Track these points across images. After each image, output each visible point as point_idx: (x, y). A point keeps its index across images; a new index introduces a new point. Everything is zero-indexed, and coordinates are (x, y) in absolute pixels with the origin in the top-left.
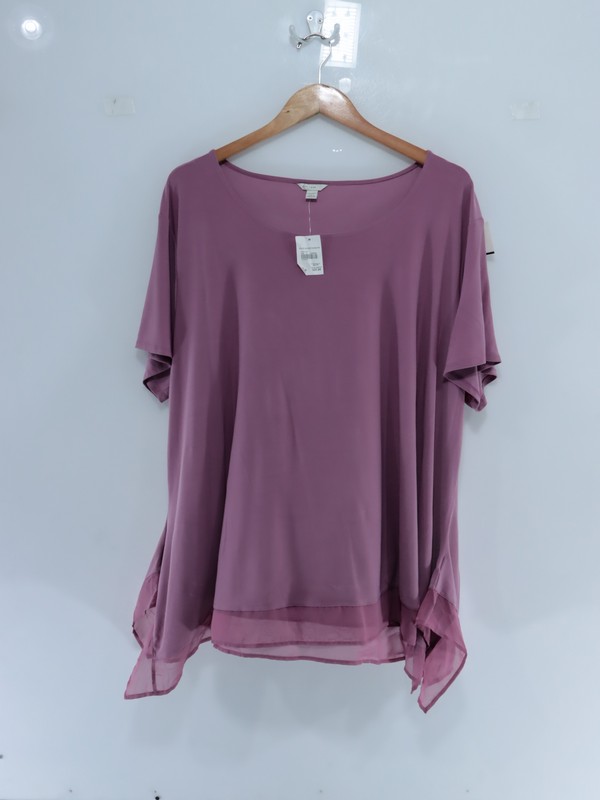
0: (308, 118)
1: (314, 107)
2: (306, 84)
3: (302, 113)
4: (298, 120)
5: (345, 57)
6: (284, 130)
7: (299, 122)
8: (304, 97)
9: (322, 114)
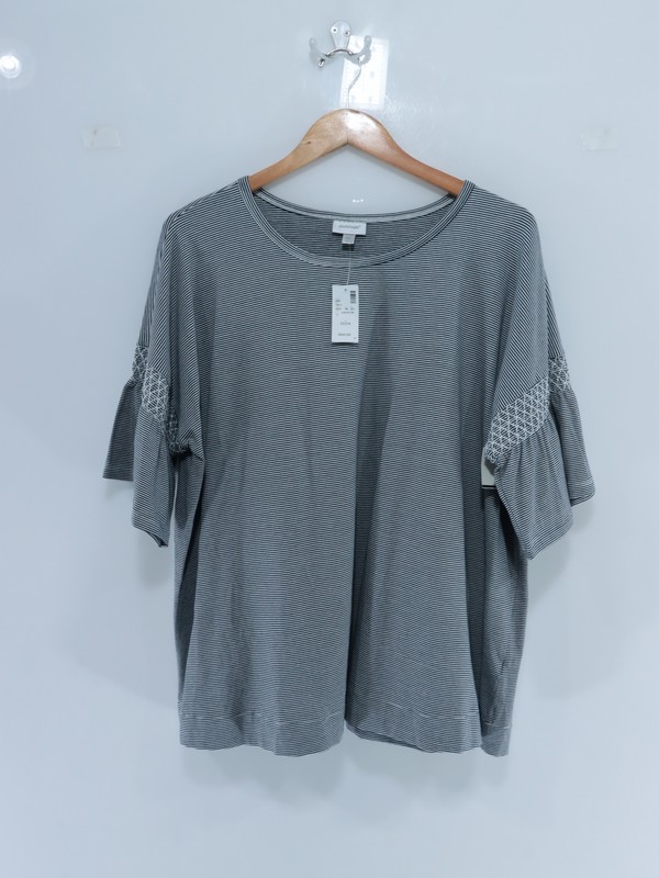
0: (333, 151)
1: (341, 138)
3: (325, 145)
4: (322, 152)
6: (303, 166)
7: (323, 155)
8: (329, 125)
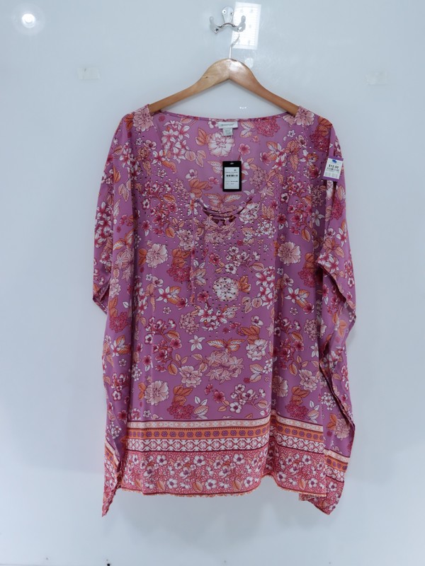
0: (221, 82)
1: (226, 75)
2: (221, 58)
3: (217, 79)
4: (213, 83)
5: (249, 42)
7: (214, 85)
8: (219, 68)
9: (230, 80)
